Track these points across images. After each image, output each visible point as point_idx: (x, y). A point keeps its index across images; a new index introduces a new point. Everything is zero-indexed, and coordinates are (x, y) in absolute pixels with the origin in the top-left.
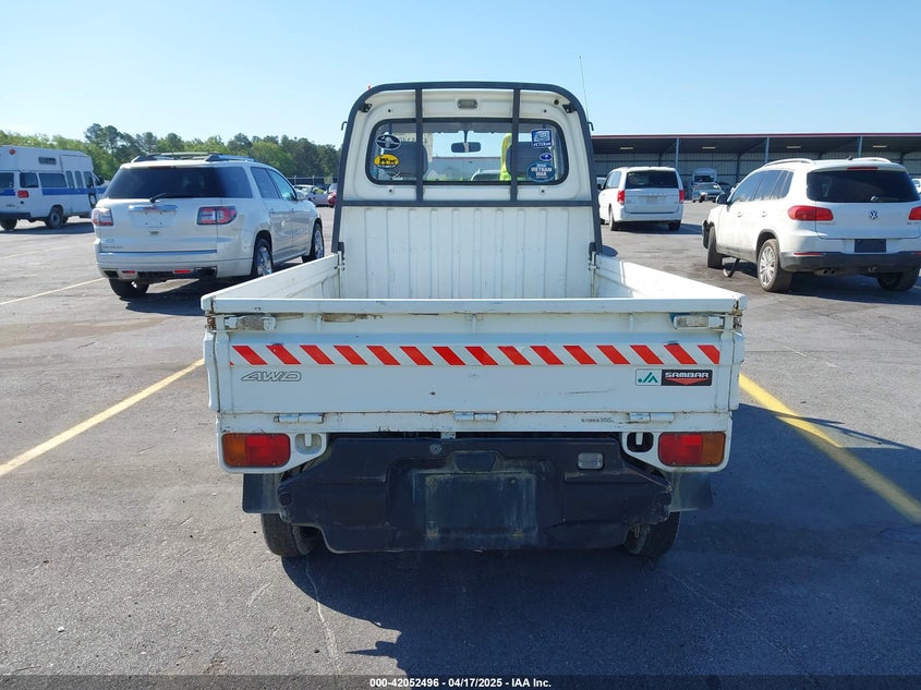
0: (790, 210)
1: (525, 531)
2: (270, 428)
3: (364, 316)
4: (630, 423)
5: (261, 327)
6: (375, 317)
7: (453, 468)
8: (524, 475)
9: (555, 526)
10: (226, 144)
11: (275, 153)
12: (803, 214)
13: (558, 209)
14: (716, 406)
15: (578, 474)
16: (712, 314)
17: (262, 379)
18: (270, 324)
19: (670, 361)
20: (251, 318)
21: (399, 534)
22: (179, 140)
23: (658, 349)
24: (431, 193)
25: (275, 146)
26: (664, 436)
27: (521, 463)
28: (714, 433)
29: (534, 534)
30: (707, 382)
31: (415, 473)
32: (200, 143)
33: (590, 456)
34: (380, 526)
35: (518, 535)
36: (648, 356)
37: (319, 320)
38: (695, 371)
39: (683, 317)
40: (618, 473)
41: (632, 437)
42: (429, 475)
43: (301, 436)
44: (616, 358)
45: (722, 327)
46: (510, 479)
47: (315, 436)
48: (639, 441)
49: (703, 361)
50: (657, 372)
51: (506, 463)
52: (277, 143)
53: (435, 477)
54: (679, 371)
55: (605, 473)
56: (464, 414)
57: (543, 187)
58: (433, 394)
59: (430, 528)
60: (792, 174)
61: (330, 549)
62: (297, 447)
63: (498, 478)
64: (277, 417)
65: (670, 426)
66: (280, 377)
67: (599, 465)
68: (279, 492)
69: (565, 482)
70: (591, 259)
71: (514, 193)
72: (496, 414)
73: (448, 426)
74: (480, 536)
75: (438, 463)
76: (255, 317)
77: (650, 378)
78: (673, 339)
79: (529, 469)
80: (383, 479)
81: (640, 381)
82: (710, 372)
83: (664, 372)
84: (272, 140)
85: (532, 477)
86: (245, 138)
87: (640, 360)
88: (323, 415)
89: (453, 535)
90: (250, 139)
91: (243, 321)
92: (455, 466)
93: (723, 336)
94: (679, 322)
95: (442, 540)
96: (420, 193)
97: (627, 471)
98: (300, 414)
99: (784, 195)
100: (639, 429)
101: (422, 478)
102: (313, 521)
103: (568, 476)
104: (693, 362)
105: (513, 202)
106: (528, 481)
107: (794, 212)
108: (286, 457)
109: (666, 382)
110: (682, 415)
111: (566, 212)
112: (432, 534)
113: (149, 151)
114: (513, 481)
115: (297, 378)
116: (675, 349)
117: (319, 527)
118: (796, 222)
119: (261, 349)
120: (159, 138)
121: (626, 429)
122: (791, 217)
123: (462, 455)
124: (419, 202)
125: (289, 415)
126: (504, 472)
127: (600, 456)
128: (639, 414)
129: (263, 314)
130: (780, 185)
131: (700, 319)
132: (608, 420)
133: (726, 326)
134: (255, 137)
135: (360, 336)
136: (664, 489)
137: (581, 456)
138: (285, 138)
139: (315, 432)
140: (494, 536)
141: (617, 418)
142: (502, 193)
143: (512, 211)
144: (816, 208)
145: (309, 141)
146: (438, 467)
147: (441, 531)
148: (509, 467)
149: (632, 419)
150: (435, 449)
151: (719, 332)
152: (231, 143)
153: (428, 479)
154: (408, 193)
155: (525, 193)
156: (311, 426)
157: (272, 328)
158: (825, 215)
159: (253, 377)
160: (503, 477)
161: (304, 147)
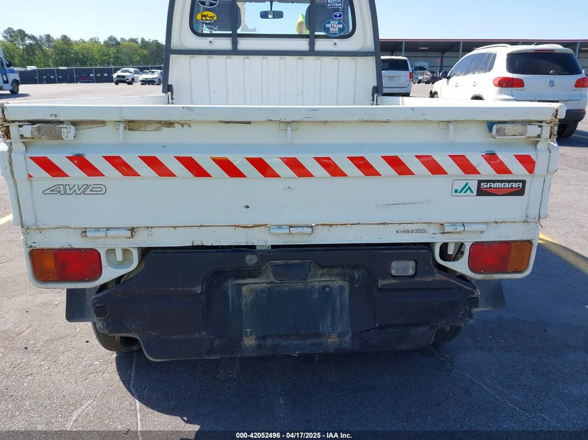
0: (494, 80)
1: (339, 336)
2: (78, 243)
3: (170, 124)
4: (443, 233)
5: (59, 137)
6: (182, 125)
7: (268, 277)
8: (338, 283)
9: (368, 331)
10: (102, 43)
11: (136, 50)
12: (503, 83)
13: (348, 59)
14: (527, 216)
15: (391, 281)
16: (530, 122)
17: (65, 193)
18: (68, 133)
19: (486, 171)
20: (48, 126)
21: (216, 342)
22: (69, 40)
23: (477, 160)
24: (244, 44)
25: (135, 45)
26: (476, 245)
27: (335, 271)
28: (522, 242)
29: (348, 338)
30: (520, 192)
31: (230, 284)
32: (84, 42)
33: (403, 264)
34: (197, 335)
35: (332, 340)
36: (467, 167)
37: (121, 127)
38: (509, 181)
39: (502, 125)
40: (430, 279)
41: (444, 247)
42: (245, 284)
43: (111, 251)
44: (435, 169)
45: (539, 136)
46: (325, 287)
47: (126, 252)
48: (451, 251)
49: (518, 170)
50: (473, 182)
51: (320, 272)
52: (137, 43)
53: (250, 287)
54: (494, 181)
55: (418, 279)
56: (280, 227)
57: (336, 40)
58: (247, 207)
59: (247, 336)
60: (495, 55)
61: (148, 357)
62: (109, 261)
63: (313, 287)
64: (84, 232)
65: (481, 235)
66: (84, 190)
67: (411, 272)
68: (94, 305)
69: (380, 289)
70: (373, 101)
71: (312, 45)
72: (311, 227)
73: (262, 239)
74: (296, 342)
75: (253, 273)
76: (52, 125)
77: (466, 188)
78: (490, 149)
79: (342, 276)
80: (198, 289)
81: (456, 191)
82: (524, 182)
83: (480, 182)
84: (134, 41)
85: (346, 285)
86: (115, 39)
87: (458, 171)
88: (132, 230)
89: (269, 342)
90: (119, 40)
91: (39, 130)
92: (271, 275)
93: (539, 146)
94: (498, 131)
95: (259, 347)
96: (235, 44)
97: (439, 277)
98: (108, 229)
99: (490, 70)
100: (452, 240)
101: (239, 287)
102: (130, 332)
103: (381, 283)
104: (508, 171)
105: (312, 52)
106: (342, 288)
107: (497, 82)
108: (98, 272)
109: (481, 192)
110: (494, 225)
111: (353, 61)
112: (249, 341)
113: (48, 47)
114: (327, 289)
115: (100, 191)
116: (491, 158)
117: (137, 337)
118: (498, 88)
119: (60, 160)
120: (55, 38)
121: (439, 240)
122: (495, 85)
123: (276, 265)
124: (235, 51)
125: (97, 229)
126: (319, 280)
127: (412, 264)
128: (453, 224)
129: (61, 122)
130: (487, 63)
131: (519, 128)
132: (423, 231)
133: (543, 136)
134: (122, 39)
135: (167, 145)
136: (473, 293)
137: (394, 264)
138: (143, 40)
139: (125, 246)
140: (309, 341)
141: (431, 229)
142: (303, 45)
143: (311, 60)
144: (513, 79)
145: (159, 42)
146: (253, 277)
147: (257, 338)
148: (323, 275)
149: (447, 229)
150: (251, 260)
151: (535, 142)
152: (105, 42)
153: (244, 288)
154: (226, 44)
155: (321, 45)
156: (120, 242)
157: (71, 136)
158: (518, 84)
159: (54, 190)
160: (317, 285)
161: (156, 46)
